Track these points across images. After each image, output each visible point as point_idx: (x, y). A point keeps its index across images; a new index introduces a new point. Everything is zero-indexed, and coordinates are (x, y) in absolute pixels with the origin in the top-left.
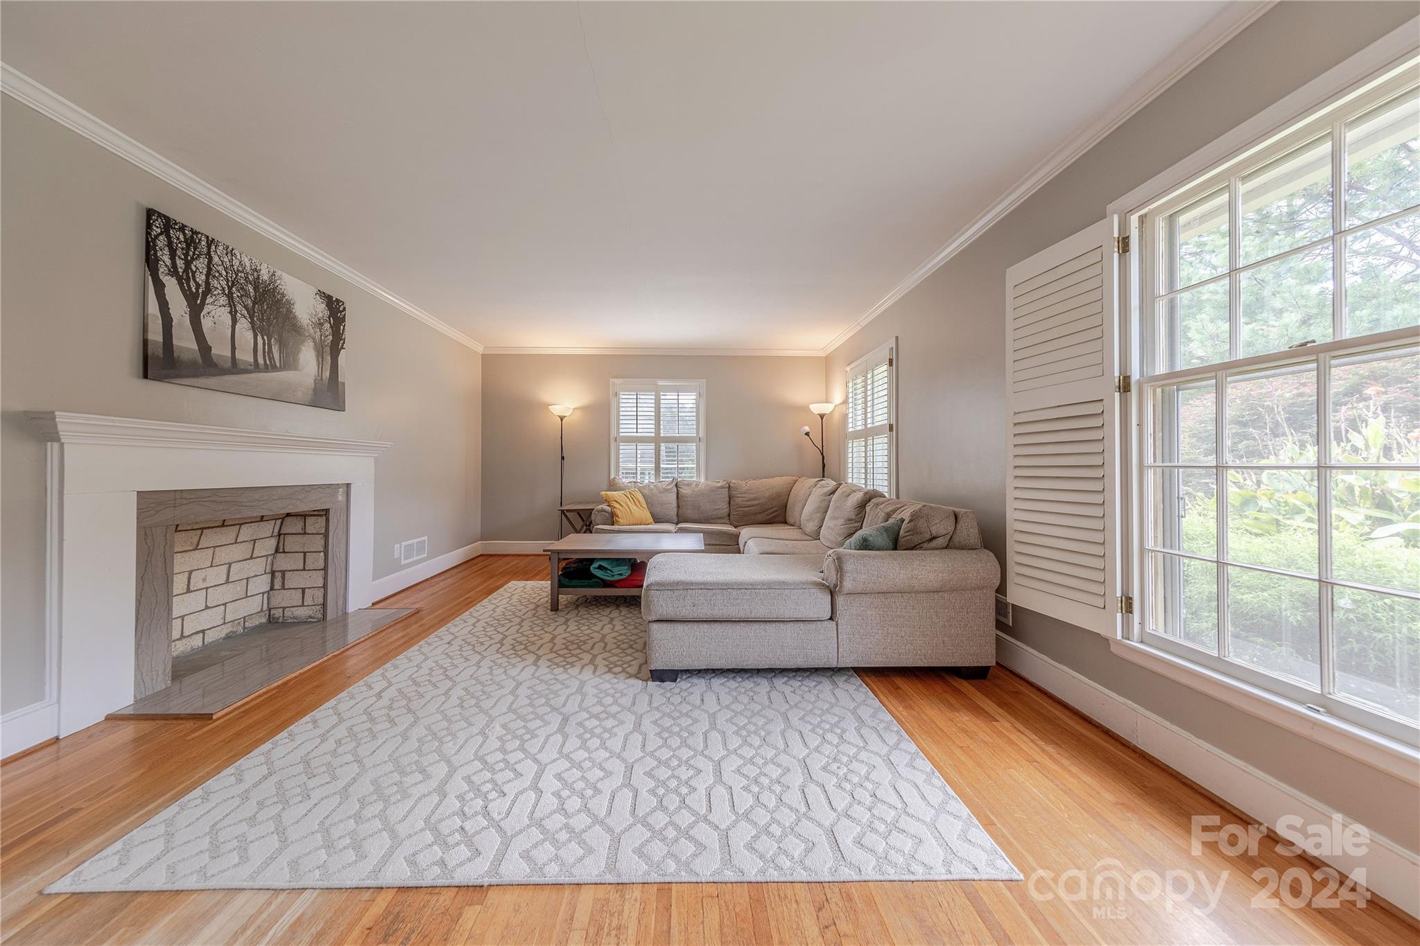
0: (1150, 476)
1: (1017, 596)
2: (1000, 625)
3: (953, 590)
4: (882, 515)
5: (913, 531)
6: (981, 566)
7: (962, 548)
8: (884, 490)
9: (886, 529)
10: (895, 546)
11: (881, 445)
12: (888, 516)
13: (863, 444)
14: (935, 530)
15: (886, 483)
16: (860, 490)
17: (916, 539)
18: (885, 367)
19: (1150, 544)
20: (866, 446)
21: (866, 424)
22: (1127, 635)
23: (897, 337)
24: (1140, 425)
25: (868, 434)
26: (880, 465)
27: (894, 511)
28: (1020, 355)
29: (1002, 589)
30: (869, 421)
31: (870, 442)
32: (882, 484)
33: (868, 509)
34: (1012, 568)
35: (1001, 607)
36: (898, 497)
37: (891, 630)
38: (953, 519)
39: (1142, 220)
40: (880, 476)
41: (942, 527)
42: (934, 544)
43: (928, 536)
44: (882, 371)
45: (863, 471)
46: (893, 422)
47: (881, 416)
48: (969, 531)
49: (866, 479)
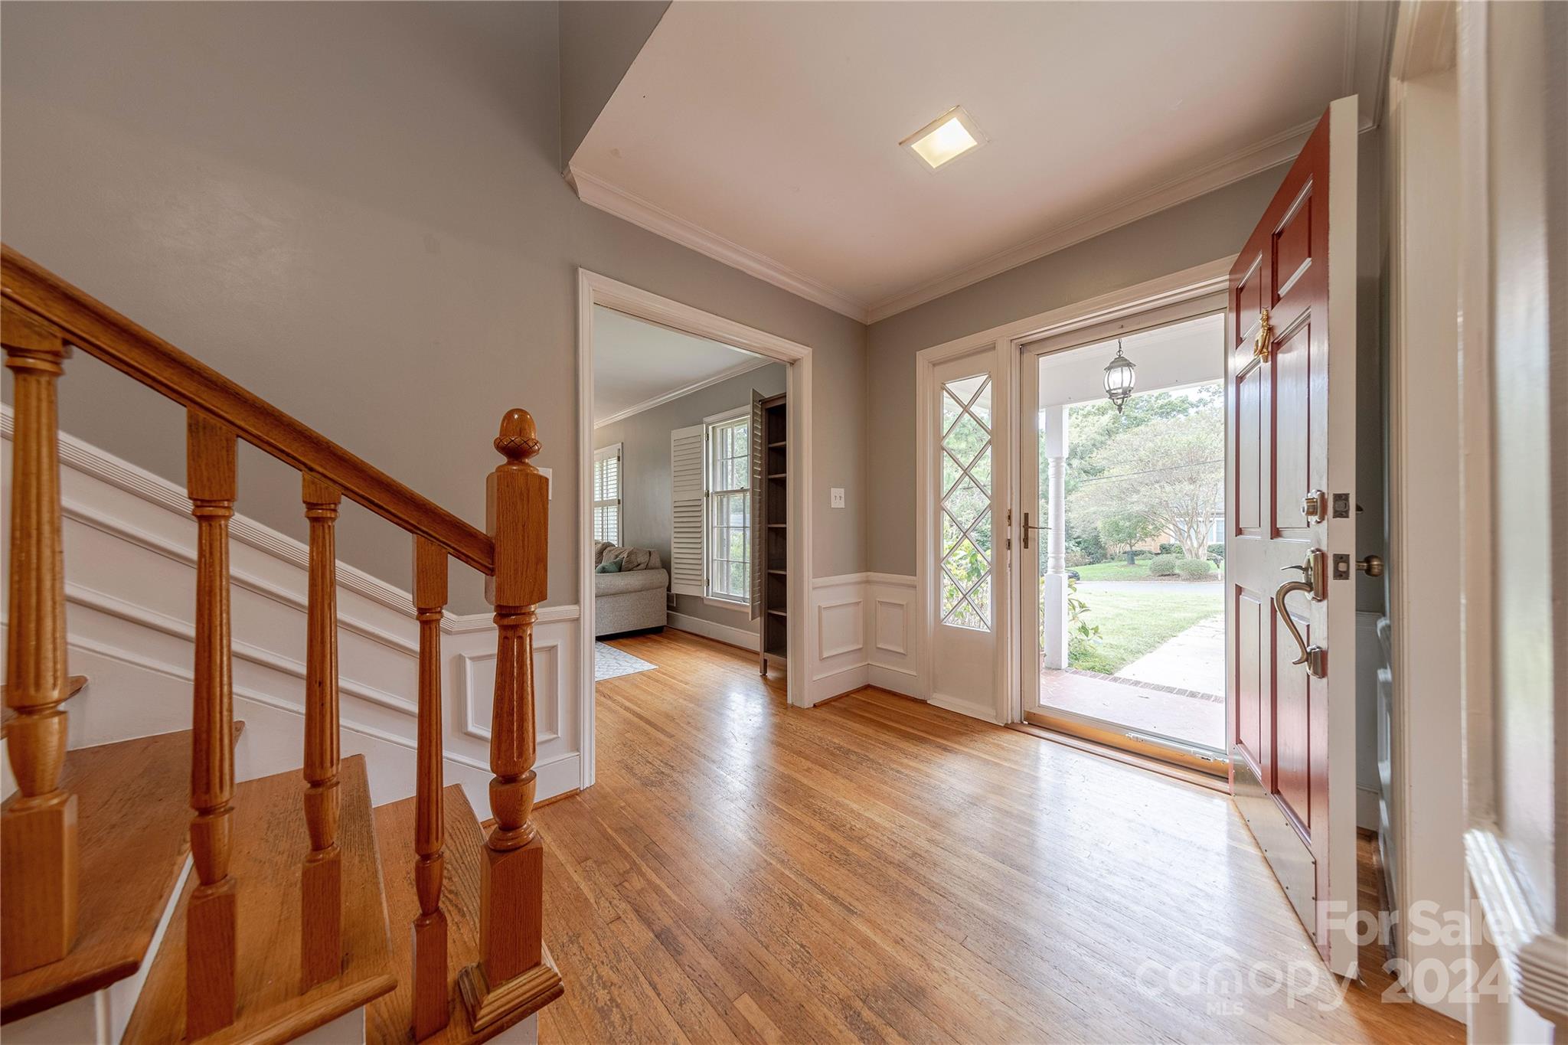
0: (715, 530)
1: (676, 589)
2: (669, 608)
3: (648, 589)
4: (613, 557)
5: (629, 562)
6: (660, 576)
7: (652, 569)
8: (615, 543)
9: (615, 563)
10: (620, 570)
11: (613, 513)
12: (617, 556)
13: (601, 511)
14: (639, 560)
15: (616, 538)
16: (599, 543)
17: (631, 566)
18: (616, 461)
19: (715, 557)
20: (602, 513)
21: (602, 497)
22: (707, 595)
23: (622, 443)
24: (712, 510)
25: (604, 504)
26: (612, 526)
27: (620, 554)
28: (676, 474)
29: (669, 589)
30: (605, 495)
31: (605, 510)
32: (613, 538)
33: (604, 554)
34: (673, 576)
35: (670, 598)
36: (623, 546)
37: (617, 613)
38: (648, 554)
39: (713, 428)
40: (612, 534)
41: (642, 559)
42: (639, 567)
43: (636, 564)
44: (613, 462)
45: (601, 530)
46: (620, 498)
47: (612, 494)
48: (656, 560)
49: (602, 536)
